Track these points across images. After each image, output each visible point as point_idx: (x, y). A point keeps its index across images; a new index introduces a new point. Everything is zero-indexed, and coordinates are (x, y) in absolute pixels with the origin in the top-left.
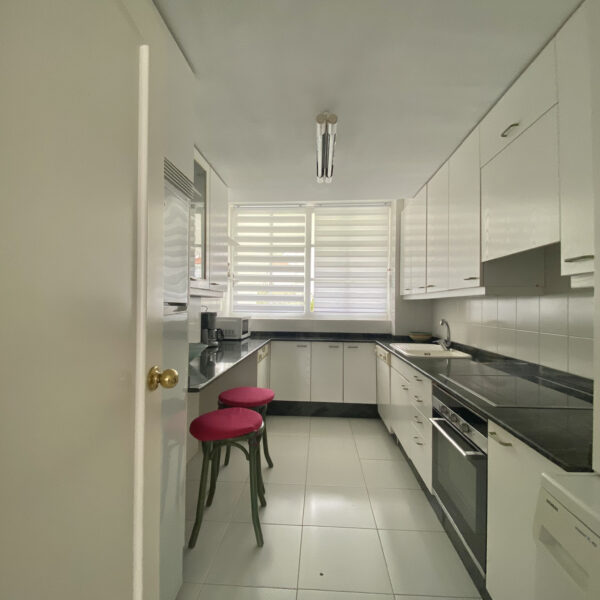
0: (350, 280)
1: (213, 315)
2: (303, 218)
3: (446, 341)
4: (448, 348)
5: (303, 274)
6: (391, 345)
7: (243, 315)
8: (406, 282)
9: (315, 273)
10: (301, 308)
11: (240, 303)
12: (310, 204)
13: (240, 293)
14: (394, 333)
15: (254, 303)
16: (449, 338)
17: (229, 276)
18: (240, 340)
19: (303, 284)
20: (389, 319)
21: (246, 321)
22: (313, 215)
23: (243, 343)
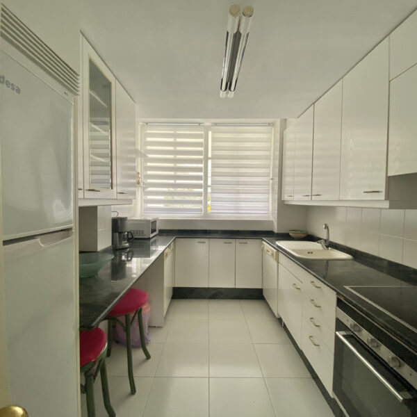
0: (240, 188)
1: (123, 220)
2: (201, 135)
3: (325, 240)
4: (327, 247)
5: (202, 182)
6: (277, 243)
9: (212, 181)
13: (149, 197)
14: (276, 230)
15: (162, 206)
16: (328, 239)
19: (202, 190)
20: (271, 219)
22: (210, 133)
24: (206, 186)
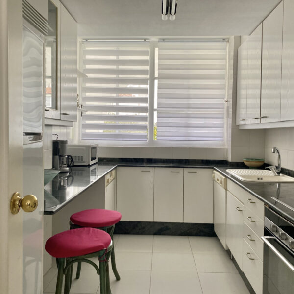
0: (191, 111)
1: (64, 142)
2: (148, 51)
3: (277, 167)
4: (279, 173)
5: (148, 105)
6: (228, 170)
7: (91, 142)
8: (242, 113)
9: (158, 104)
10: (146, 136)
11: (88, 131)
12: (154, 39)
13: (88, 122)
14: (230, 160)
15: (101, 131)
16: (279, 165)
17: (78, 106)
18: (89, 166)
19: (148, 114)
20: (226, 147)
21: (94, 148)
22: (157, 49)
23: (92, 168)
24: (152, 110)
